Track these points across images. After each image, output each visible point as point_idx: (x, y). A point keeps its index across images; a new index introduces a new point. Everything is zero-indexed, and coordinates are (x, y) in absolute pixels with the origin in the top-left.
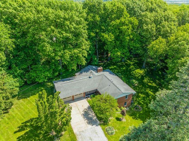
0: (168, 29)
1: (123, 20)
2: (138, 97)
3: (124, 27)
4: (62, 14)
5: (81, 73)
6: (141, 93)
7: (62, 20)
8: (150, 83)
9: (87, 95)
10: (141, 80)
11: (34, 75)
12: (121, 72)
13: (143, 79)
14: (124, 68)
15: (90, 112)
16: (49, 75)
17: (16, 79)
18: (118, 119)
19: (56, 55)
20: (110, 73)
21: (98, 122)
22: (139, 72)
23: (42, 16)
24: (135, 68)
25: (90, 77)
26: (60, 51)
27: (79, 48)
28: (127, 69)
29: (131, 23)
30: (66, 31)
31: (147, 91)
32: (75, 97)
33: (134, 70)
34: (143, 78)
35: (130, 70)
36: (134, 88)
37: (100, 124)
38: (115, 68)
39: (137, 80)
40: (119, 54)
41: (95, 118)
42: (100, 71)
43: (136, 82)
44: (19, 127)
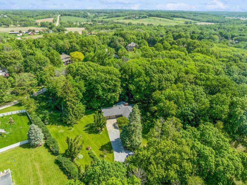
4: (108, 76)
5: (116, 105)
7: (108, 80)
9: (117, 117)
10: (153, 113)
11: (92, 104)
15: (116, 124)
16: (99, 105)
17: (84, 105)
19: (104, 96)
21: (119, 128)
23: (99, 78)
25: (120, 108)
26: (106, 94)
27: (116, 92)
30: (109, 85)
32: (111, 117)
34: (155, 112)
37: (119, 129)
39: (150, 113)
40: (138, 97)
41: (118, 126)
42: (126, 105)
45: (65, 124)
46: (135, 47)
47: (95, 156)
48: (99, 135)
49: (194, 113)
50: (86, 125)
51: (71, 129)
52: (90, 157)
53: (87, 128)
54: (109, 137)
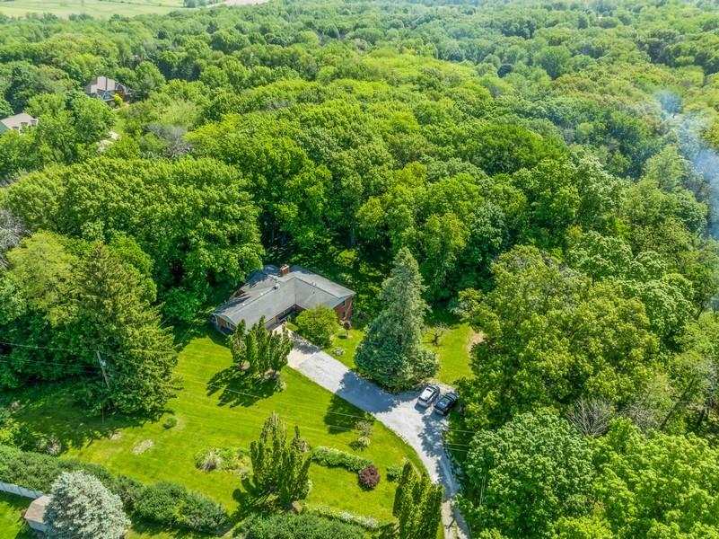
0: (380, 179)
1: (306, 176)
2: (359, 300)
3: (312, 189)
6: (362, 293)
7: (218, 204)
8: (371, 271)
9: (280, 319)
10: (354, 270)
12: (316, 264)
13: (358, 267)
14: (319, 255)
15: (299, 340)
18: (342, 337)
20: (303, 272)
21: (318, 347)
22: (348, 255)
24: (339, 249)
25: (275, 288)
28: (324, 255)
29: (319, 176)
31: (370, 287)
33: (337, 255)
34: (356, 265)
35: (331, 257)
36: (349, 286)
37: (321, 349)
38: (301, 259)
39: (348, 273)
40: (311, 234)
41: (310, 344)
42: (286, 272)
43: (348, 277)
44: (208, 389)
45: (138, 416)
46: (116, 92)
47: (342, 456)
48: (283, 393)
49: (498, 227)
50: (206, 386)
51: (173, 423)
52: (330, 466)
53: (220, 392)
54: (316, 384)
